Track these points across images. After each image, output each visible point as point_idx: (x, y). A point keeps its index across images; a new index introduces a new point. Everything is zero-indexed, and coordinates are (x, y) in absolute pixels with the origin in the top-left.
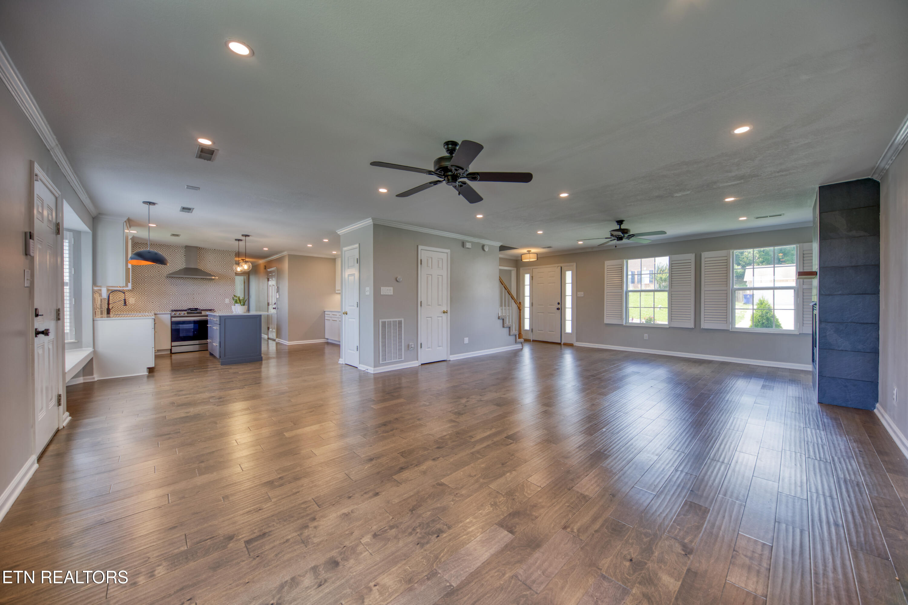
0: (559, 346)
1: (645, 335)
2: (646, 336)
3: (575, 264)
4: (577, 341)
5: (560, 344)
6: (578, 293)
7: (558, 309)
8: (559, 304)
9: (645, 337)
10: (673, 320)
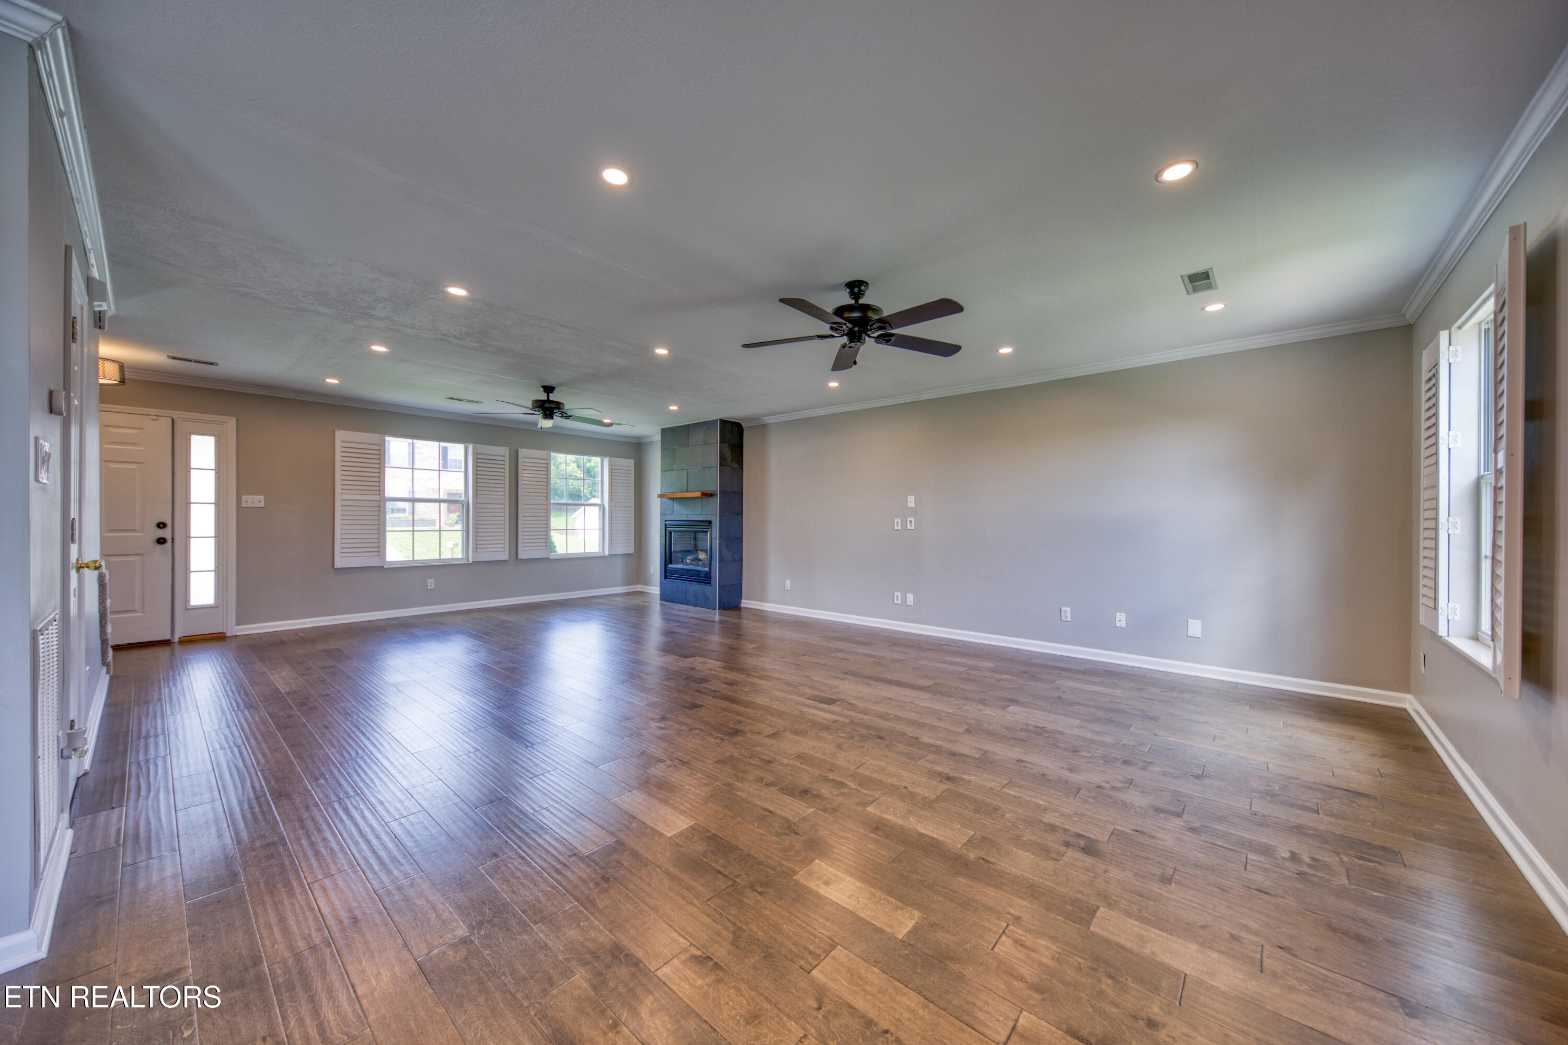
0: (163, 652)
1: (429, 581)
2: (431, 583)
3: (232, 422)
4: (239, 623)
5: (166, 643)
6: (244, 497)
7: (161, 541)
8: (161, 525)
9: (429, 585)
10: (478, 550)
